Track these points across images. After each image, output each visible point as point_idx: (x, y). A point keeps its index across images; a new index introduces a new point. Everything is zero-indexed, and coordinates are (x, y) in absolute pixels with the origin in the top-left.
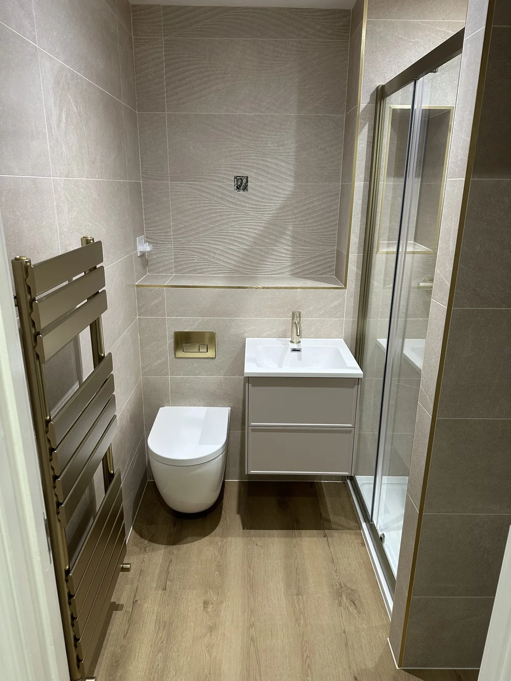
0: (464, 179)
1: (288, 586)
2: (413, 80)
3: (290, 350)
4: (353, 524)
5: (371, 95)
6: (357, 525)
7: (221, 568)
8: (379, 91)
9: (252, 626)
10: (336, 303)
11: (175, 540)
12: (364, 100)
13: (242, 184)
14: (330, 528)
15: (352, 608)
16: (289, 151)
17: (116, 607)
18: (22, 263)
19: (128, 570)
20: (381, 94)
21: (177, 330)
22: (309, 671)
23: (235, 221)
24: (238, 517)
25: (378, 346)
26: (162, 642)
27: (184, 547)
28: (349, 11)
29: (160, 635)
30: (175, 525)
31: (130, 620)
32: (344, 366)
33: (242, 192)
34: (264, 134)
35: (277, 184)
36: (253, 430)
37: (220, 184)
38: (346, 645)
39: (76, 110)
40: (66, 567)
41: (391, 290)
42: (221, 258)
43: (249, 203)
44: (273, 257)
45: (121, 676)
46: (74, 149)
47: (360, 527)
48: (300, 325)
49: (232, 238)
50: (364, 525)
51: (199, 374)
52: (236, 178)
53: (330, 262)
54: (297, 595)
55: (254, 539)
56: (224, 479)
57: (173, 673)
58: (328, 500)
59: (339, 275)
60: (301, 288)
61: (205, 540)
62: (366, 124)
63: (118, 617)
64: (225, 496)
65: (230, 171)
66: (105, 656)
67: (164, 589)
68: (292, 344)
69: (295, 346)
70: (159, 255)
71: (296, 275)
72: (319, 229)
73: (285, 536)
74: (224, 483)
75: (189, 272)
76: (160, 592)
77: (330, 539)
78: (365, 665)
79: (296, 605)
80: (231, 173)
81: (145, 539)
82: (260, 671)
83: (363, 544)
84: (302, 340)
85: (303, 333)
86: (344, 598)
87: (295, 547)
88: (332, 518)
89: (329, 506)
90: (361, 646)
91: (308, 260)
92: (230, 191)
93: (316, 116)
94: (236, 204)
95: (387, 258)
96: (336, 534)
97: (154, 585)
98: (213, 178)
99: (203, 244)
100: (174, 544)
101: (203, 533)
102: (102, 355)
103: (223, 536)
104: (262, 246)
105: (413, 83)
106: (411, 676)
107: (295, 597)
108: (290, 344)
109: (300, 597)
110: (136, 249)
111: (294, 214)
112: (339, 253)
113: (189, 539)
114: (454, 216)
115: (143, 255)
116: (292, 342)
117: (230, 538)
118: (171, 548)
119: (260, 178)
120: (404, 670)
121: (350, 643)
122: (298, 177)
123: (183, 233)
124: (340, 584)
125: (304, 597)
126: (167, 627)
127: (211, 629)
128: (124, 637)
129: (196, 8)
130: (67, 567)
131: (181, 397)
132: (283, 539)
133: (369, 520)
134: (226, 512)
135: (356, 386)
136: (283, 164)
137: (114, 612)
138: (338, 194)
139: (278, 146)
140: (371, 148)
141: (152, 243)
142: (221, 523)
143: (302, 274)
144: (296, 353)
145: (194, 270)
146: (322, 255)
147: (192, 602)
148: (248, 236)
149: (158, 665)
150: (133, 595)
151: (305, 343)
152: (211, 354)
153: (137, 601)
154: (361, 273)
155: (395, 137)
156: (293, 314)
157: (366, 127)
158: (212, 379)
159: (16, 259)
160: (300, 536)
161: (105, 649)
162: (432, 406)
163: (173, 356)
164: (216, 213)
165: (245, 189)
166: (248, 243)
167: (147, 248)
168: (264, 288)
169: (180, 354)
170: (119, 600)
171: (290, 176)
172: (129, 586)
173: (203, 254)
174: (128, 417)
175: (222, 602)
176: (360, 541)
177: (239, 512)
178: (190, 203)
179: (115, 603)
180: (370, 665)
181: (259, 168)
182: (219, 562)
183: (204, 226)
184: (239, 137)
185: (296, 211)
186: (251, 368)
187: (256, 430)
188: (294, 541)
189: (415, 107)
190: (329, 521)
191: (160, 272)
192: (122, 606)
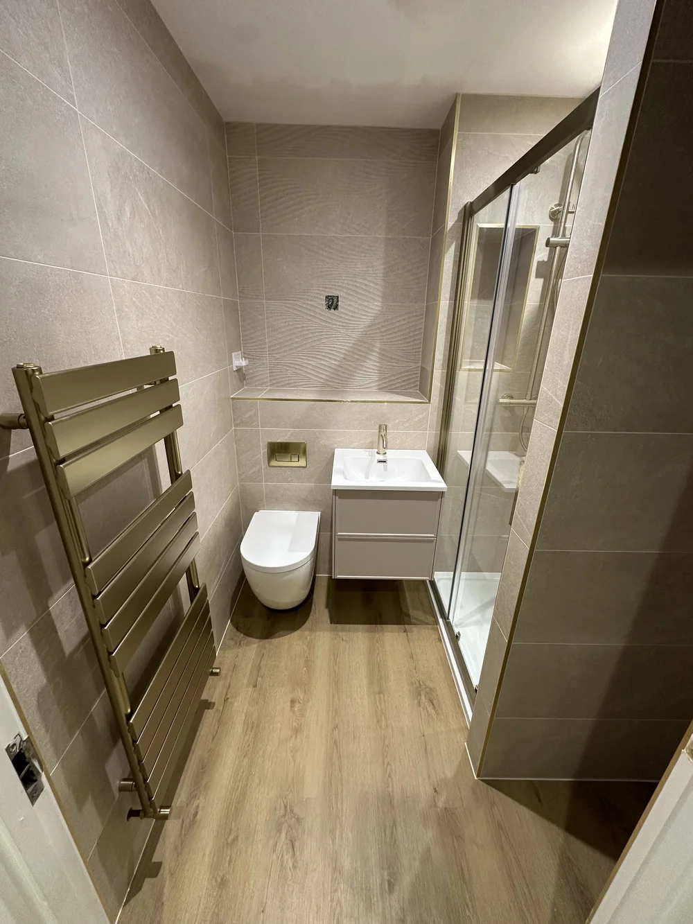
0: (592, 275)
1: (371, 683)
2: (509, 185)
3: (376, 461)
4: (431, 619)
5: (459, 213)
6: (434, 619)
7: (309, 664)
8: (467, 209)
9: (336, 727)
10: (421, 416)
11: (267, 634)
12: (452, 218)
13: (332, 303)
14: (410, 623)
15: (430, 709)
16: (378, 272)
17: (207, 705)
18: (26, 372)
19: (216, 674)
20: (469, 212)
21: (270, 441)
22: (390, 780)
23: (326, 338)
24: (326, 612)
25: (458, 458)
26: (249, 746)
27: (276, 641)
28: (438, 131)
29: (247, 737)
30: (269, 618)
31: (219, 721)
32: (428, 479)
33: (332, 310)
34: (354, 255)
35: (366, 304)
36: (340, 539)
37: (312, 303)
38: (426, 750)
39: (147, 207)
40: (127, 711)
41: (477, 406)
42: (313, 372)
43: (340, 322)
44: (362, 372)
45: (205, 785)
46: (145, 250)
47: (437, 623)
48: (386, 438)
49: (324, 354)
50: (441, 621)
51: (292, 481)
52: (327, 297)
53: (414, 378)
54: (379, 694)
55: (340, 634)
56: (315, 573)
57: (257, 781)
58: (407, 594)
59: (423, 390)
60: (387, 402)
61: (296, 633)
62: (453, 243)
63: (209, 715)
64: (315, 591)
65: (322, 290)
66: (192, 762)
67: (255, 686)
68: (378, 455)
69: (381, 457)
70: (255, 370)
71: (381, 390)
72: (404, 347)
73: (368, 631)
74: (314, 577)
75: (284, 385)
76: (251, 689)
77: (409, 634)
78: (444, 773)
79: (378, 704)
80: (323, 293)
81: (241, 632)
82: (342, 779)
83: (440, 640)
84: (387, 451)
85: (389, 446)
86: (423, 697)
87: (377, 642)
88: (412, 612)
89: (409, 600)
90: (440, 751)
91: (394, 375)
92: (321, 310)
93: (403, 238)
94: (326, 322)
95: (469, 375)
96: (415, 629)
97: (245, 681)
98: (306, 297)
99: (296, 359)
100: (267, 638)
101: (294, 628)
102: (180, 473)
103: (311, 630)
104: (352, 362)
105: (509, 190)
106: (490, 788)
107: (377, 696)
108: (376, 455)
109: (382, 695)
110: (231, 363)
111: (381, 332)
112: (423, 369)
113: (281, 633)
114: (571, 323)
115: (239, 370)
116: (378, 453)
117: (318, 633)
118: (263, 642)
119: (351, 298)
120: (482, 780)
121: (429, 748)
122: (385, 297)
123: (278, 349)
124: (419, 682)
125: (386, 696)
126: (254, 728)
127: (297, 731)
128: (213, 739)
129: (289, 126)
130: (129, 711)
131: (276, 501)
132: (366, 634)
133: (445, 617)
134: (315, 606)
135: (440, 499)
136: (371, 284)
137: (206, 710)
138: (423, 314)
139: (368, 267)
140: (457, 267)
141: (249, 358)
142: (311, 617)
143: (389, 388)
144: (382, 464)
145: (288, 384)
146: (407, 371)
147: (280, 698)
148: (338, 352)
149: (243, 772)
150: (225, 693)
151: (391, 454)
152: (302, 463)
153: (228, 698)
154: (444, 389)
155: (481, 257)
156: (380, 426)
157: (453, 246)
158: (302, 486)
159: (19, 367)
160: (382, 630)
161: (193, 752)
162: (530, 537)
163: (267, 464)
164: (308, 330)
165: (336, 308)
166: (338, 359)
167: (243, 363)
168: (352, 401)
169: (274, 463)
170: (212, 698)
171: (378, 296)
172: (222, 683)
173: (296, 368)
174: (224, 523)
175: (308, 701)
176: (437, 637)
177: (327, 606)
178: (284, 321)
179: (207, 700)
180: (449, 774)
181: (348, 289)
182: (307, 657)
183: (297, 342)
184: (330, 258)
185: (383, 329)
186: (339, 481)
187: (342, 539)
188: (377, 636)
189: (509, 225)
190: (408, 616)
191: (256, 386)
192: (214, 703)
